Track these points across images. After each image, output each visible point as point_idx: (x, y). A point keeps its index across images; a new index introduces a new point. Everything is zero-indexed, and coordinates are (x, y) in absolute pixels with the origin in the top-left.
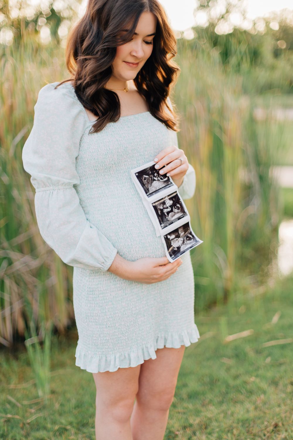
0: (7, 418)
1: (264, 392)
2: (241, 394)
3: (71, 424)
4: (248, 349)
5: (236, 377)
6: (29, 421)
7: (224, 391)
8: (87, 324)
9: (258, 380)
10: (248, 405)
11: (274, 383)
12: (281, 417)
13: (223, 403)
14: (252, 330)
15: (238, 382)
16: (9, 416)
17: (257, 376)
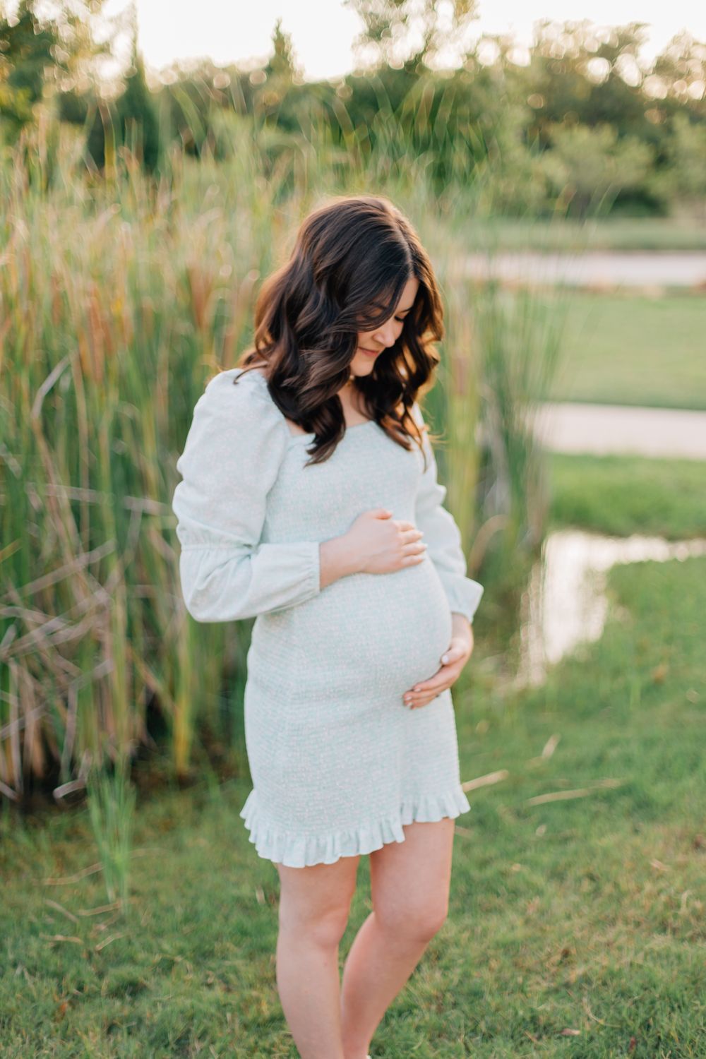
0: (56, 942)
1: (540, 893)
2: (496, 895)
3: (181, 952)
4: (501, 807)
5: (484, 864)
6: (99, 947)
7: (464, 890)
8: (284, 786)
9: (526, 870)
10: (511, 916)
11: (557, 875)
12: (574, 938)
13: (464, 912)
14: (506, 771)
15: (490, 872)
16: (59, 938)
17: (524, 862)
